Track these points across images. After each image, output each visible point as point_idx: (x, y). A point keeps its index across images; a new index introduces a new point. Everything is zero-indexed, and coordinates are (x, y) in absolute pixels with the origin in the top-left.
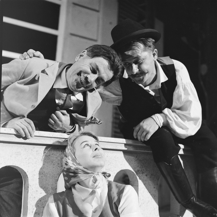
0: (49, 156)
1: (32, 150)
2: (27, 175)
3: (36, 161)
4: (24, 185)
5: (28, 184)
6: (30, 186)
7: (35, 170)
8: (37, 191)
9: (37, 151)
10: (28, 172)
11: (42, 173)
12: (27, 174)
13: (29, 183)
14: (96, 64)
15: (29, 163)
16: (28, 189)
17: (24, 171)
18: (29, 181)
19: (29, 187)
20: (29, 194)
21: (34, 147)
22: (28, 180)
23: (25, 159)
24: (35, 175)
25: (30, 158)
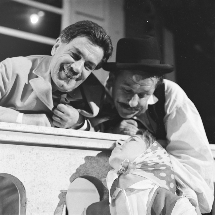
0: (54, 160)
1: (30, 152)
2: (24, 186)
3: (37, 167)
4: (21, 201)
5: (26, 199)
6: (29, 201)
7: (34, 180)
8: (38, 208)
9: (37, 154)
10: (25, 182)
11: (45, 184)
12: (24, 184)
13: (27, 197)
14: (75, 48)
15: (26, 170)
16: (25, 206)
17: (19, 180)
18: (27, 194)
19: (27, 202)
20: (27, 213)
21: (33, 149)
22: (25, 193)
23: (21, 164)
24: (34, 186)
25: (27, 163)
